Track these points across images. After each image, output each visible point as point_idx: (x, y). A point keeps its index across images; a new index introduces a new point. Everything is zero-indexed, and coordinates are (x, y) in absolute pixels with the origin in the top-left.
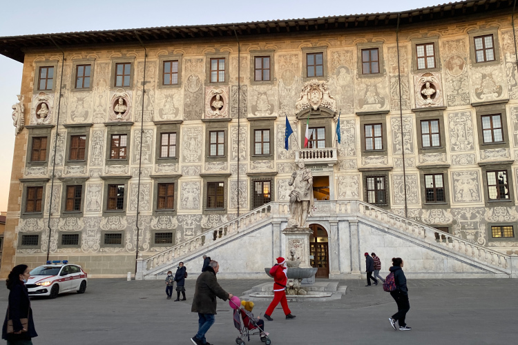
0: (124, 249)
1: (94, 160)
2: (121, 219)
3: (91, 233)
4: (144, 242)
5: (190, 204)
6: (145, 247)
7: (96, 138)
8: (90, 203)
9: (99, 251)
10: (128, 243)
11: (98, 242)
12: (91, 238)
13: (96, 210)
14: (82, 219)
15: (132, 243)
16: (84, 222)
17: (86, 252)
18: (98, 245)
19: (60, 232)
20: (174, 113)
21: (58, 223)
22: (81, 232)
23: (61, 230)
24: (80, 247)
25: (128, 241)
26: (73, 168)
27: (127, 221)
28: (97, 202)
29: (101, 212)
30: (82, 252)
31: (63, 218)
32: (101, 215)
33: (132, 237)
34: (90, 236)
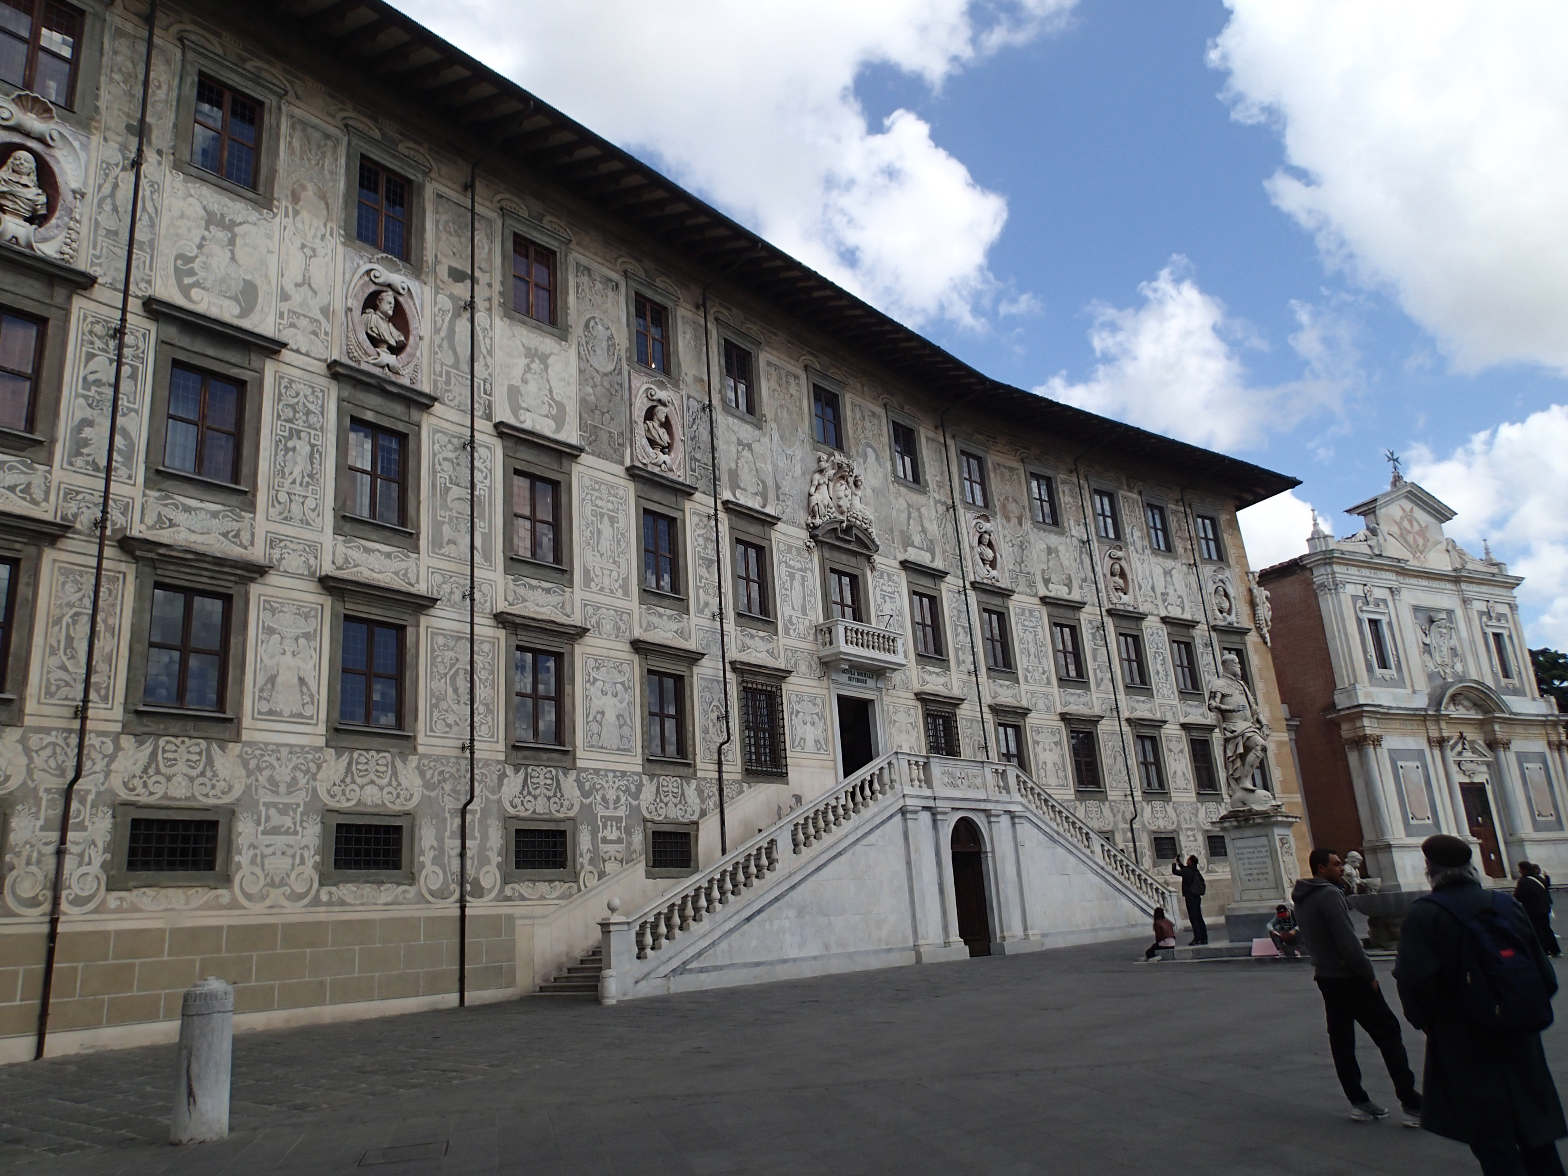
0: (412, 891)
1: (283, 497)
2: (399, 763)
3: (277, 819)
4: (484, 861)
5: (610, 735)
6: (486, 883)
7: (293, 407)
8: (272, 680)
9: (316, 902)
10: (429, 868)
11: (312, 859)
12: (280, 840)
13: (298, 717)
14: (235, 749)
15: (443, 867)
16: (245, 764)
17: (257, 908)
18: (309, 870)
19: (120, 807)
20: (553, 418)
21: (112, 758)
22: (231, 812)
23: (124, 795)
24: (227, 880)
25: (427, 859)
26: (187, 509)
27: (422, 774)
28: (302, 681)
29: (322, 729)
30: (234, 905)
31: (140, 738)
32: (321, 741)
33: (440, 839)
34: (275, 831)
